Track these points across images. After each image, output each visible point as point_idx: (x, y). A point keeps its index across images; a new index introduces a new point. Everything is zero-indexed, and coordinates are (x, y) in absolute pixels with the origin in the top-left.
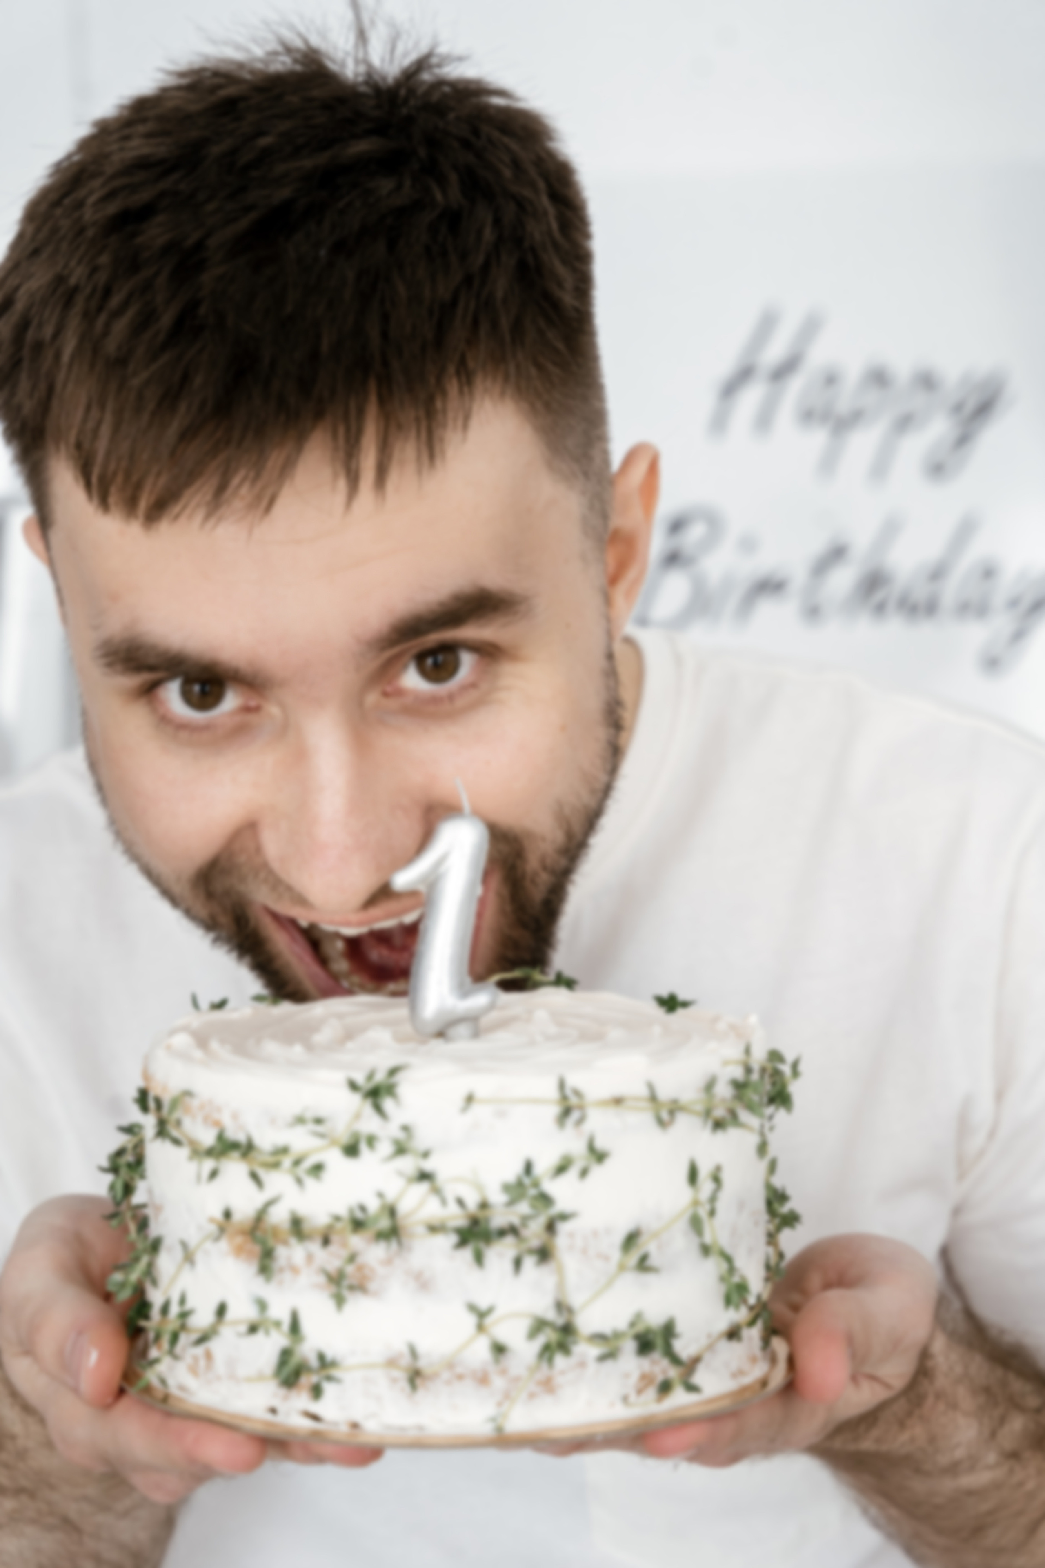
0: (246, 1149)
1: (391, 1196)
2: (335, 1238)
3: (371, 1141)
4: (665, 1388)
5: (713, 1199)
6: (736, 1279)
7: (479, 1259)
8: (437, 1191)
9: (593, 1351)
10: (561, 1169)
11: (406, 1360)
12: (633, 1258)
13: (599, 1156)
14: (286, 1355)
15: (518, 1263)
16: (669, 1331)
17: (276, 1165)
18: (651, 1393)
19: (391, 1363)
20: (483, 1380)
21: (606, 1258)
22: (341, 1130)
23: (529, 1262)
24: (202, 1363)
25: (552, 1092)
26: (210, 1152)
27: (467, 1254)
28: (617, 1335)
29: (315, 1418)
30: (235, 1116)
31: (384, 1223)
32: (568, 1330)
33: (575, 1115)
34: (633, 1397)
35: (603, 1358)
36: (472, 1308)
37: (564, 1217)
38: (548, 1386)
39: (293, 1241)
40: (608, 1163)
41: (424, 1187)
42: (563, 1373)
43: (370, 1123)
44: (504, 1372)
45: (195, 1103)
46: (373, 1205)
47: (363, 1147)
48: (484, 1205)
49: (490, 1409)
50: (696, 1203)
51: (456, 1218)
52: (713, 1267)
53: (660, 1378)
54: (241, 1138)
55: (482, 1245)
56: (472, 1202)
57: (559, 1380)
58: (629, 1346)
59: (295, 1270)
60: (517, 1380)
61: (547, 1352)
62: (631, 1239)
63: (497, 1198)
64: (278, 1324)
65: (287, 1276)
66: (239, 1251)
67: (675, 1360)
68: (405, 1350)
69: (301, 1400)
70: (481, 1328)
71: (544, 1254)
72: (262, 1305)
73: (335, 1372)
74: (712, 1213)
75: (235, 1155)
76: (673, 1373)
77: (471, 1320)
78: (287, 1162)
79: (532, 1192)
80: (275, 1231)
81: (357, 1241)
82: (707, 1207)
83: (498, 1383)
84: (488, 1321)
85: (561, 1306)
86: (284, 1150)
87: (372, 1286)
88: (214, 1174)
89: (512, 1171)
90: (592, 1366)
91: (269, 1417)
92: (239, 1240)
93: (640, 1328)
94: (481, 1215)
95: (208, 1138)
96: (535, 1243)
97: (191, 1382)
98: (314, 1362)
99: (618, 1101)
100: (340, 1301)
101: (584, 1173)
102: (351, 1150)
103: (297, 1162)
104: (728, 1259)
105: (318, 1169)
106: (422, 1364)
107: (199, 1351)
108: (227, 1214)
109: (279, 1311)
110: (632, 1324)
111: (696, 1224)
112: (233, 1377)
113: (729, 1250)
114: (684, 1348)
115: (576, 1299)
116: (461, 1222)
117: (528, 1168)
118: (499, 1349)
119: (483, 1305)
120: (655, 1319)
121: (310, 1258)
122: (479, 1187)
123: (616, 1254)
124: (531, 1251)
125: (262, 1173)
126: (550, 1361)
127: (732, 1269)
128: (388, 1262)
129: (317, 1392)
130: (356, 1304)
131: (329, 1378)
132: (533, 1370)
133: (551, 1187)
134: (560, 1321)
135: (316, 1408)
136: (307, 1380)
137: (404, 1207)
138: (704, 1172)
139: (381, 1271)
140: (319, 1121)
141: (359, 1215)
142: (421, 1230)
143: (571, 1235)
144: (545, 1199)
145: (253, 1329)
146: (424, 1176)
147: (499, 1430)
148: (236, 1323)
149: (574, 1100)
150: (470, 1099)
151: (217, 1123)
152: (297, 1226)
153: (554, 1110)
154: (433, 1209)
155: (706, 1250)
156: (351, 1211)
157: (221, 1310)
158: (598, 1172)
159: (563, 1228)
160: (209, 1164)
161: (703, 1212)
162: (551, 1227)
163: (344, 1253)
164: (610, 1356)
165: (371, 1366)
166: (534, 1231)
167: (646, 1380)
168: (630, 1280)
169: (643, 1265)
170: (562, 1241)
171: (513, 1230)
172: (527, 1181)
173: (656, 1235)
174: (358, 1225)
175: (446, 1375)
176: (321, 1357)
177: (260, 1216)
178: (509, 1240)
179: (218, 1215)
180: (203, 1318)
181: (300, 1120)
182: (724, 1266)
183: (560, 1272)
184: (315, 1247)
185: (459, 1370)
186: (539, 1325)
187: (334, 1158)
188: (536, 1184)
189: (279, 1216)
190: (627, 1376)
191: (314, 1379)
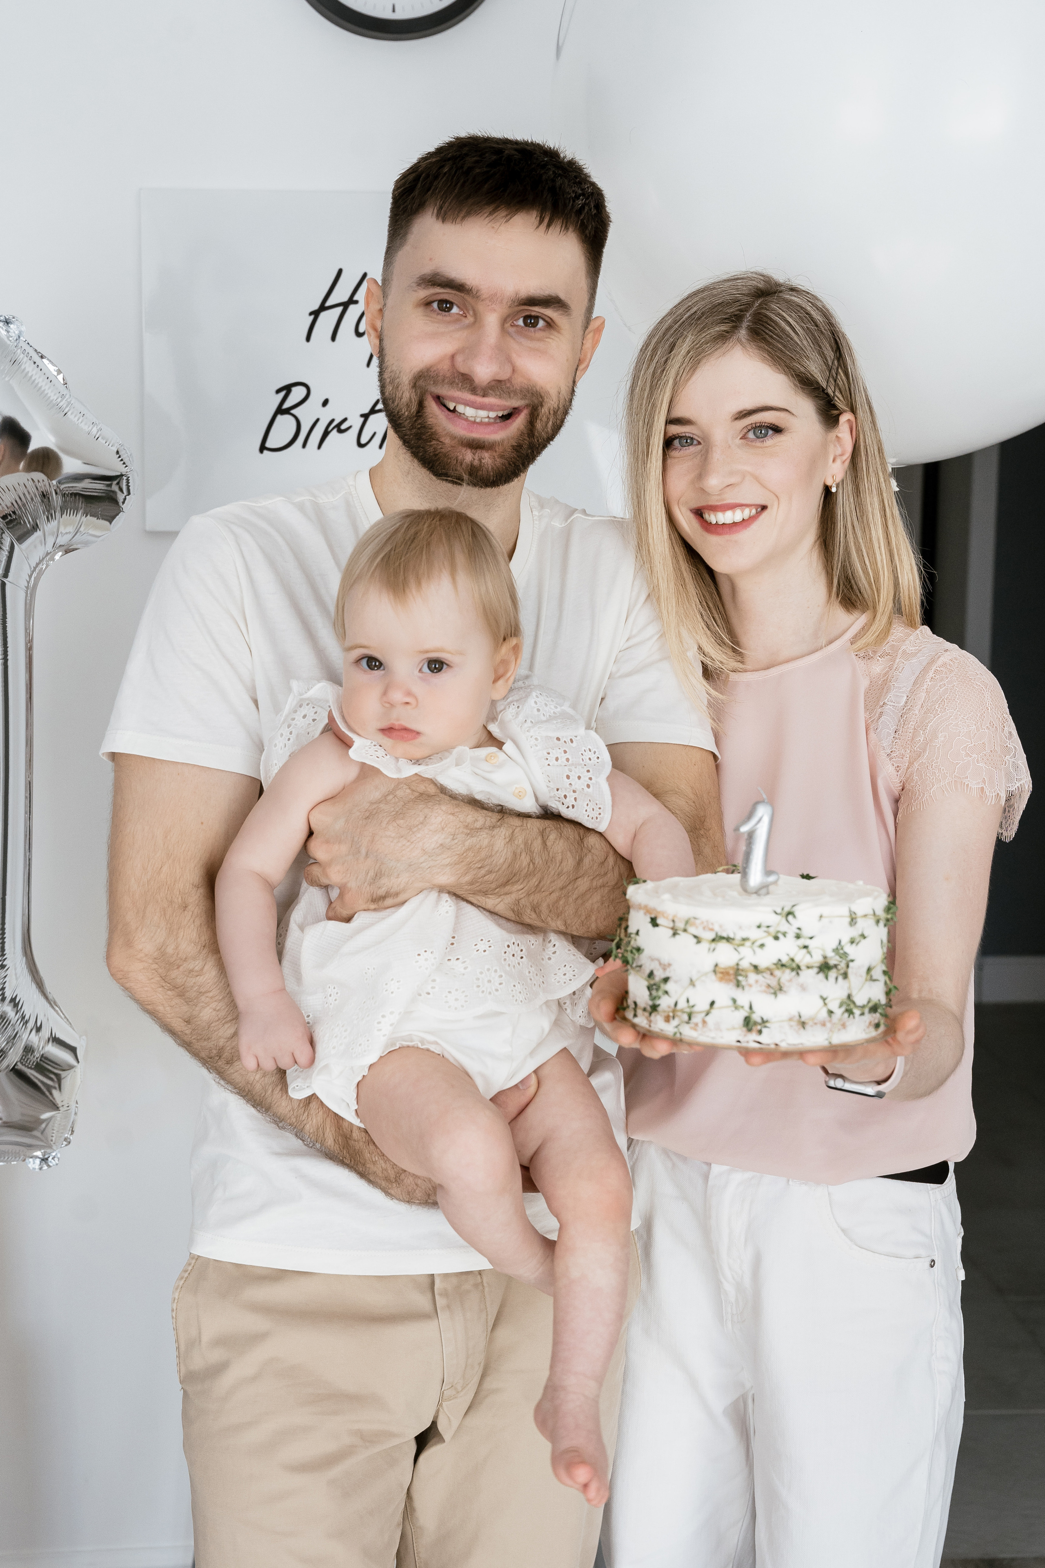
1: (792, 956)
3: (784, 934)
7: (826, 978)
9: (859, 1012)
10: (851, 942)
11: (797, 1018)
13: (864, 937)
14: (747, 1019)
17: (744, 945)
19: (791, 1019)
20: (824, 1025)
21: (861, 977)
22: (773, 929)
23: (840, 978)
25: (847, 914)
27: (821, 976)
28: (864, 1006)
29: (759, 1043)
33: (855, 922)
34: (866, 1030)
35: (861, 1015)
36: (821, 997)
37: (852, 961)
40: (867, 940)
41: (805, 951)
43: (784, 927)
44: (830, 1021)
46: (785, 959)
47: (781, 936)
49: (826, 1036)
51: (816, 962)
54: (725, 935)
59: (751, 986)
60: (834, 1024)
62: (869, 969)
64: (744, 1007)
65: (748, 988)
68: (797, 1015)
69: (753, 1036)
70: (825, 1004)
73: (767, 1024)
77: (821, 1001)
78: (749, 943)
79: (840, 951)
80: (744, 970)
81: (778, 973)
83: (828, 1025)
84: (826, 1001)
86: (748, 939)
89: (834, 945)
90: (858, 1017)
93: (872, 1004)
94: (825, 961)
96: (842, 971)
98: (759, 1020)
99: (865, 916)
101: (859, 944)
102: (776, 938)
103: (753, 944)
105: (762, 946)
106: (802, 1019)
109: (745, 1002)
110: (870, 1002)
115: (854, 993)
116: (819, 964)
117: (839, 942)
118: (830, 1012)
119: (825, 996)
121: (758, 980)
123: (864, 975)
124: (841, 974)
125: (738, 948)
128: (791, 980)
129: (760, 1032)
130: (781, 996)
131: (765, 1027)
132: (840, 1021)
133: (847, 949)
135: (759, 1038)
136: (755, 1028)
137: (797, 960)
139: (787, 984)
140: (766, 927)
142: (804, 968)
143: (854, 968)
144: (846, 954)
146: (805, 947)
149: (854, 917)
150: (821, 917)
153: (849, 919)
154: (808, 959)
158: (864, 943)
159: (851, 965)
162: (847, 965)
164: (863, 1014)
165: (783, 1021)
166: (842, 967)
170: (850, 971)
171: (836, 966)
172: (839, 947)
174: (782, 966)
175: (811, 1023)
176: (761, 1019)
177: (738, 964)
181: (759, 927)
183: (850, 982)
185: (816, 1021)
186: (843, 1003)
187: (769, 941)
189: (745, 964)
191: (759, 1027)
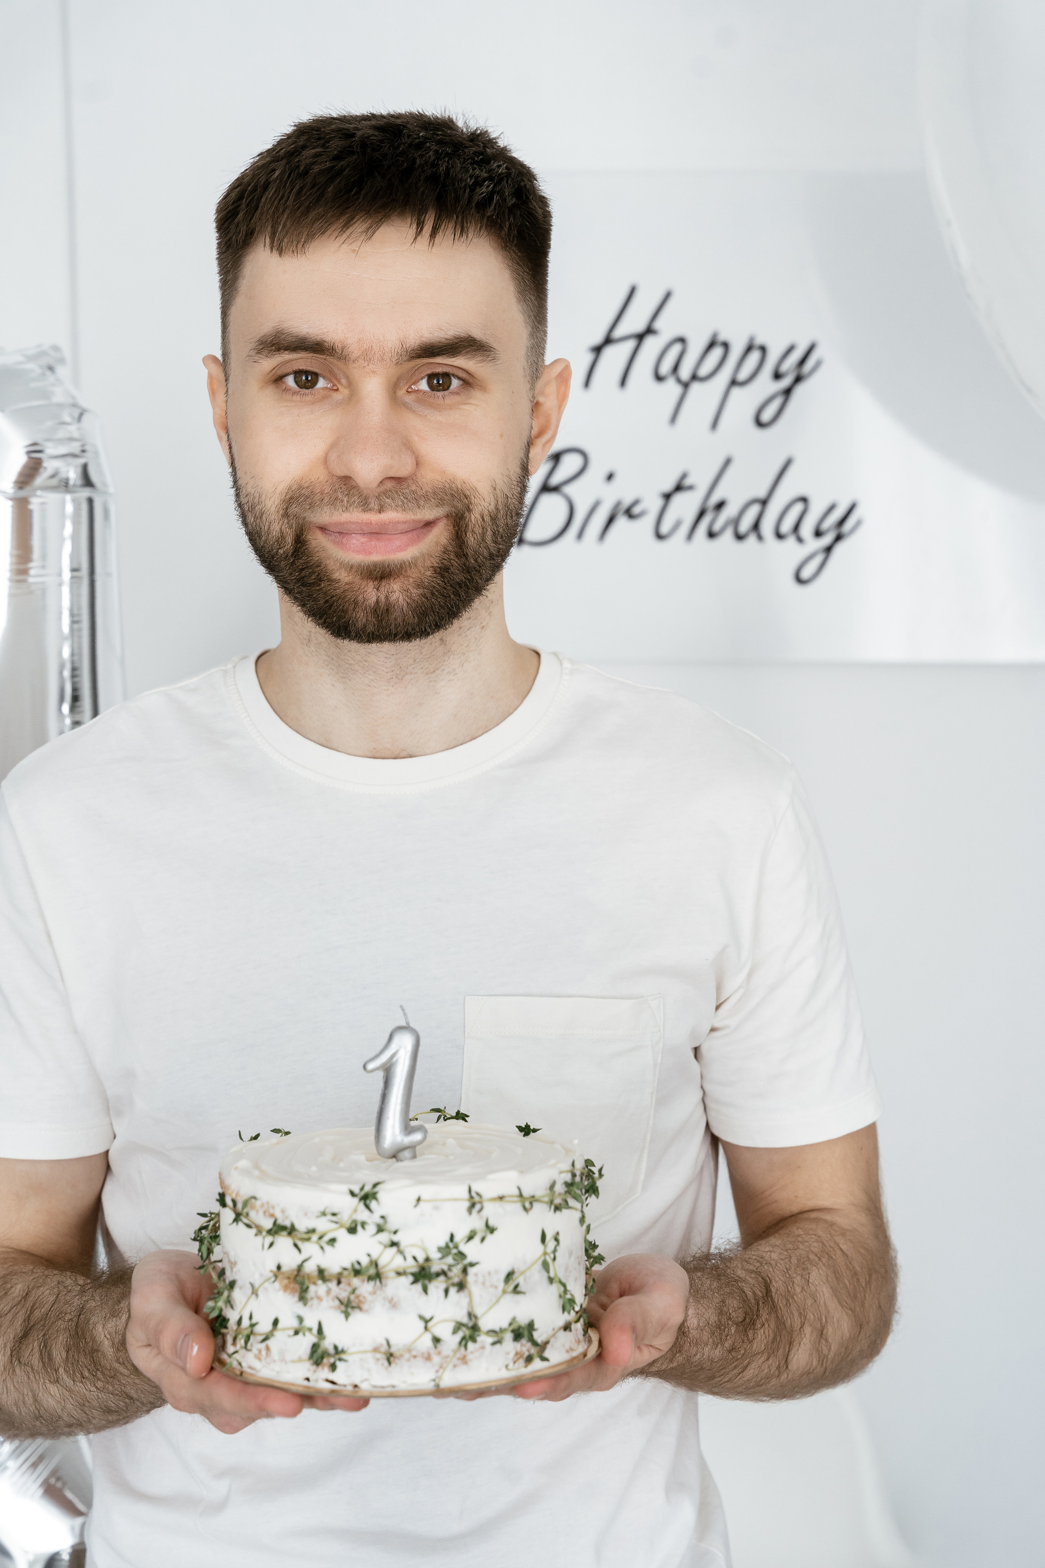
0: (291, 1230)
2: (343, 1280)
3: (363, 1225)
4: (529, 1359)
5: (555, 1251)
6: (568, 1296)
7: (425, 1290)
8: (401, 1252)
9: (490, 1340)
10: (470, 1238)
11: (384, 1348)
12: (511, 1287)
13: (492, 1230)
14: (315, 1347)
15: (446, 1291)
16: (531, 1326)
17: (308, 1239)
18: (521, 1362)
19: (376, 1350)
21: (496, 1287)
22: (346, 1218)
24: (264, 1353)
26: (269, 1232)
27: (418, 1287)
28: (502, 1331)
29: (333, 1383)
30: (283, 1211)
31: (372, 1271)
32: (475, 1328)
33: (478, 1207)
34: (511, 1366)
35: (494, 1344)
36: (421, 1318)
37: (472, 1265)
38: (464, 1360)
39: (320, 1282)
40: (496, 1233)
41: (394, 1250)
42: (472, 1352)
43: (362, 1215)
44: (439, 1353)
45: (258, 1203)
46: (365, 1261)
47: (359, 1228)
48: (427, 1260)
49: (432, 1375)
50: (545, 1253)
51: (411, 1266)
52: (555, 1290)
53: (527, 1354)
54: (287, 1223)
55: (427, 1282)
56: (421, 1258)
57: (470, 1357)
58: (509, 1336)
59: (320, 1299)
60: (447, 1357)
61: (464, 1342)
62: (510, 1276)
63: (435, 1255)
64: (310, 1330)
65: (315, 1302)
66: (286, 1288)
67: (535, 1343)
68: (384, 1342)
69: (324, 1373)
70: (426, 1329)
71: (461, 1286)
72: (301, 1319)
73: (343, 1356)
74: (554, 1259)
75: (285, 1233)
76: (533, 1350)
77: (422, 1324)
78: (315, 1237)
79: (454, 1251)
80: (309, 1276)
81: (356, 1281)
82: (552, 1256)
84: (430, 1324)
85: (470, 1315)
86: (313, 1231)
87: (365, 1307)
88: (271, 1245)
90: (488, 1347)
91: (306, 1383)
92: (286, 1282)
93: (515, 1326)
94: (426, 1265)
95: (268, 1224)
96: (456, 1280)
97: (257, 1364)
98: (332, 1350)
99: (501, 1198)
100: (347, 1315)
101: (483, 1239)
102: (352, 1230)
103: (320, 1238)
104: (564, 1285)
105: (333, 1241)
106: (393, 1350)
107: (263, 1346)
108: (279, 1267)
109: (311, 1322)
110: (510, 1324)
111: (545, 1266)
112: (283, 1360)
113: (564, 1281)
114: (539, 1337)
115: (478, 1311)
116: (415, 1270)
117: (452, 1237)
118: (436, 1340)
119: (428, 1317)
120: (523, 1321)
121: (329, 1291)
122: (425, 1250)
123: (501, 1285)
124: (453, 1285)
125: (299, 1243)
126: (466, 1347)
127: (566, 1291)
128: (374, 1293)
129: (333, 1367)
130: (356, 1316)
131: (340, 1360)
132: (455, 1352)
133: (464, 1248)
134: (470, 1324)
135: (332, 1376)
136: (326, 1361)
137: (382, 1263)
138: (549, 1237)
140: (334, 1214)
141: (357, 1267)
142: (393, 1274)
143: (476, 1275)
144: (462, 1255)
145: (296, 1333)
146: (393, 1244)
147: (437, 1386)
148: (284, 1329)
149: (477, 1199)
151: (272, 1215)
152: (322, 1273)
153: (467, 1204)
154: (398, 1262)
155: (551, 1280)
156: (353, 1265)
157: (276, 1322)
158: (490, 1238)
159: (471, 1271)
160: (269, 1239)
161: (549, 1259)
162: (465, 1271)
163: (349, 1289)
164: (499, 1342)
165: (365, 1352)
166: (456, 1273)
167: (518, 1355)
168: (509, 1298)
169: (516, 1290)
170: (471, 1278)
171: (444, 1273)
172: (451, 1245)
173: (523, 1273)
174: (357, 1273)
175: (407, 1356)
176: (336, 1348)
177: (300, 1268)
178: (442, 1278)
179: (274, 1269)
180: (264, 1327)
181: (323, 1214)
182: (562, 1289)
183: (470, 1295)
184: (333, 1285)
185: (414, 1353)
186: (459, 1326)
187: (342, 1235)
188: (456, 1247)
189: (310, 1268)
190: (508, 1353)
191: (332, 1360)
